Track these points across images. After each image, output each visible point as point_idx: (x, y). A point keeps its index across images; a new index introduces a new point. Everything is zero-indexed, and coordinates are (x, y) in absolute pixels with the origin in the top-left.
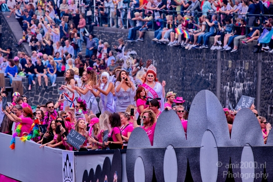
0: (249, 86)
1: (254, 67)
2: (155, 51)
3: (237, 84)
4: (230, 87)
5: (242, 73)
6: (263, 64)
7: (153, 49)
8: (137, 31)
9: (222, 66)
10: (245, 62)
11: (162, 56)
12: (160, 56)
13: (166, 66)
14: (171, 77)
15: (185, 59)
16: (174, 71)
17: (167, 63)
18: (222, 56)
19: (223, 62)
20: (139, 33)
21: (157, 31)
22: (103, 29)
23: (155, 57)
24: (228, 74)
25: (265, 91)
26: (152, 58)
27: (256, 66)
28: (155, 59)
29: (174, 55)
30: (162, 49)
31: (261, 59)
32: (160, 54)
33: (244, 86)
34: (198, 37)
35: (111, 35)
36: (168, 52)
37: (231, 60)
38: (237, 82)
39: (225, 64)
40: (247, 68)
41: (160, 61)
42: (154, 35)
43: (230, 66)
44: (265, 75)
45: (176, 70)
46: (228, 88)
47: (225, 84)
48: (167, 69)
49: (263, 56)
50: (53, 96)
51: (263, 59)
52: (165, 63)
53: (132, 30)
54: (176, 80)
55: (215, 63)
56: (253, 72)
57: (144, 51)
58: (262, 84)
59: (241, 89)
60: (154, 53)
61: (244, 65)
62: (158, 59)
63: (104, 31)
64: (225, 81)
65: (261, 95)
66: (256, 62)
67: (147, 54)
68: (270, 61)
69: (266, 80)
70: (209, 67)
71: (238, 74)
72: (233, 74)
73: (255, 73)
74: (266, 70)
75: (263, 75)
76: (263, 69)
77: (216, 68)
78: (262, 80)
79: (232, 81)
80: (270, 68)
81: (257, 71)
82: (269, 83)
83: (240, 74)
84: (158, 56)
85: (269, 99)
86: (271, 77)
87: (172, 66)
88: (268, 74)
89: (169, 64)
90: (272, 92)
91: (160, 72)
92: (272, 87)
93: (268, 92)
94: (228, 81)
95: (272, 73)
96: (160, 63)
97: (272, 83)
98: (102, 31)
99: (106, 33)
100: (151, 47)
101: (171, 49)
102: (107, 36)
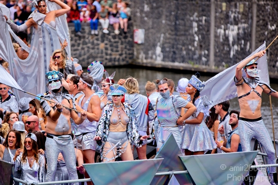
0: (244, 29)
1: (249, 9)
3: (231, 27)
4: (225, 30)
5: (236, 15)
6: (258, 5)
9: (216, 9)
10: (239, 4)
11: (154, 1)
13: (158, 12)
14: (164, 22)
15: (178, 3)
16: (166, 16)
17: (160, 7)
19: (217, 5)
23: (147, 2)
24: (222, 16)
25: (260, 33)
26: (144, 2)
27: (250, 7)
28: (147, 4)
31: (256, 0)
33: (239, 29)
37: (225, 2)
38: (231, 24)
39: (219, 7)
40: (241, 10)
41: (153, 6)
43: (224, 9)
44: (261, 17)
45: (168, 14)
46: (222, 31)
47: (219, 27)
52: (157, 8)
54: (168, 25)
55: (209, 6)
56: (248, 14)
58: (258, 26)
59: (235, 32)
61: (238, 7)
62: (150, 3)
64: (219, 24)
65: (256, 37)
66: (250, 3)
68: (265, 2)
69: (261, 22)
70: (203, 10)
71: (232, 16)
72: (227, 17)
73: (250, 15)
74: (261, 12)
75: (258, 16)
76: (258, 11)
77: (209, 11)
78: (258, 22)
79: (226, 24)
80: (265, 9)
81: (252, 13)
82: (264, 25)
83: (234, 17)
86: (266, 18)
87: (164, 10)
88: (263, 16)
89: (161, 9)
90: (268, 34)
91: (152, 17)
92: (267, 29)
93: (263, 34)
94: (223, 24)
95: (267, 15)
96: (152, 8)
97: (267, 24)
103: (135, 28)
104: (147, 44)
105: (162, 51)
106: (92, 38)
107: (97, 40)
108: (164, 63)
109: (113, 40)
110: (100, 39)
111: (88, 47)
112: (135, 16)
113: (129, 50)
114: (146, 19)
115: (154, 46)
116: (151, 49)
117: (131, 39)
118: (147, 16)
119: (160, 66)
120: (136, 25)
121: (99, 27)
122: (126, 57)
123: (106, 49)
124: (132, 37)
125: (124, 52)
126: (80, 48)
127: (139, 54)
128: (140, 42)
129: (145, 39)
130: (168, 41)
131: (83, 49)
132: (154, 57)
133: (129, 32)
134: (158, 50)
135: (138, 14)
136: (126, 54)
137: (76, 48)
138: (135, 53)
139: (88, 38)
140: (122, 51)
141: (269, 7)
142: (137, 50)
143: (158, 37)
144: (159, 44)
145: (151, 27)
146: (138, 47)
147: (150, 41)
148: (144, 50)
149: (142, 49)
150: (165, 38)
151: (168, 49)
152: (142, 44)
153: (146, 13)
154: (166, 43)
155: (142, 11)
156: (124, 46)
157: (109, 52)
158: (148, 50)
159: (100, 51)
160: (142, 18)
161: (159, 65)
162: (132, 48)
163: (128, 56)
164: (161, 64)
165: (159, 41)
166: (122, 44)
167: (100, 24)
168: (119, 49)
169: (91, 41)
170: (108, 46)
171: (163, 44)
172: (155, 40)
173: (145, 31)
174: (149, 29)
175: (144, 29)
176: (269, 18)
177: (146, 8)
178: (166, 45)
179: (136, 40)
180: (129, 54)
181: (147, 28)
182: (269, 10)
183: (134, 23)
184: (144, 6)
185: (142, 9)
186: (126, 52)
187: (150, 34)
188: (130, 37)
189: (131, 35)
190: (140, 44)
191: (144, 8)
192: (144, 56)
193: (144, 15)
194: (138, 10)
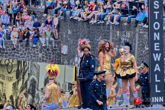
1: (134, 36)
2: (70, 24)
4: (118, 48)
5: (125, 39)
6: (139, 34)
7: (69, 23)
8: (58, 11)
9: (113, 35)
10: (128, 32)
11: (74, 28)
12: (73, 28)
13: (77, 34)
15: (90, 30)
16: (82, 37)
17: (78, 32)
18: (113, 28)
19: (113, 33)
20: (59, 12)
22: (36, 9)
23: (70, 28)
24: (117, 40)
25: (140, 51)
26: (68, 28)
27: (134, 35)
28: (70, 30)
29: (82, 27)
30: (74, 23)
31: (138, 31)
32: (73, 26)
34: (98, 16)
36: (79, 25)
37: (119, 31)
38: (122, 45)
39: (115, 34)
40: (129, 36)
41: (73, 31)
42: (69, 14)
43: (118, 35)
44: (141, 41)
46: (117, 49)
47: (115, 47)
48: (78, 36)
49: (139, 29)
50: (2, 52)
51: (139, 31)
52: (76, 32)
53: (55, 10)
55: (109, 33)
56: (133, 39)
57: (63, 24)
58: (139, 47)
60: (69, 26)
61: (127, 35)
62: (72, 29)
63: (37, 10)
64: (115, 45)
65: (138, 54)
66: (134, 33)
67: (64, 26)
68: (143, 32)
69: (141, 44)
70: (105, 35)
71: (123, 40)
72: (120, 40)
73: (134, 40)
74: (141, 38)
75: (139, 41)
76: (139, 37)
77: (109, 36)
78: (139, 44)
79: (119, 45)
80: (143, 36)
81: (135, 38)
82: (142, 47)
83: (124, 40)
84: (72, 28)
85: (142, 56)
86: (144, 42)
87: (81, 34)
88: (142, 41)
89: (79, 33)
90: (145, 52)
91: (73, 38)
92: (145, 49)
93: (142, 52)
94: (117, 45)
95: (144, 40)
96: (73, 32)
97: (144, 46)
98: (35, 10)
99: (38, 12)
100: (67, 21)
101: (80, 23)
102: (39, 13)
103: (62, 45)
104: (69, 55)
106: (34, 50)
107: (37, 51)
109: (47, 52)
110: (39, 51)
111: (31, 56)
113: (57, 58)
114: (69, 39)
115: (74, 57)
116: (72, 59)
117: (59, 52)
118: (70, 38)
120: (63, 43)
121: (38, 43)
123: (43, 57)
124: (60, 50)
125: (54, 60)
126: (26, 56)
127: (64, 61)
128: (65, 53)
129: (68, 52)
131: (28, 57)
132: (74, 63)
134: (76, 59)
135: (64, 36)
137: (23, 56)
138: (62, 61)
139: (31, 50)
140: (53, 59)
141: (146, 35)
142: (63, 58)
143: (76, 51)
144: (77, 55)
145: (72, 44)
147: (71, 53)
148: (67, 59)
149: (66, 58)
153: (69, 35)
155: (67, 34)
156: (54, 56)
157: (45, 59)
158: (70, 59)
159: (39, 58)
160: (66, 38)
162: (60, 57)
166: (53, 54)
168: (51, 57)
169: (33, 52)
170: (44, 55)
172: (74, 53)
173: (68, 47)
174: (71, 45)
176: (145, 42)
177: (70, 32)
179: (62, 52)
180: (58, 61)
181: (69, 44)
182: (146, 37)
183: (61, 41)
184: (68, 31)
185: (67, 32)
186: (55, 60)
187: (71, 49)
188: (59, 50)
189: (59, 49)
190: (65, 55)
191: (68, 32)
192: (67, 62)
193: (68, 37)
194: (64, 33)
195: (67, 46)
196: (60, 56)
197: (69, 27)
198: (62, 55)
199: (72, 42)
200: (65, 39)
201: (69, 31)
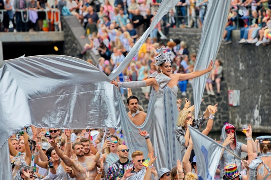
2: (242, 52)
7: (239, 51)
11: (249, 58)
12: (247, 58)
13: (255, 70)
14: (261, 81)
16: (264, 74)
17: (256, 65)
21: (243, 29)
22: (181, 31)
23: (242, 60)
26: (239, 60)
28: (242, 62)
29: (264, 56)
30: (249, 49)
32: (248, 56)
35: (190, 36)
36: (257, 52)
41: (248, 63)
42: (239, 34)
45: (266, 73)
48: (256, 72)
52: (254, 66)
54: (267, 84)
57: (229, 53)
60: (241, 55)
62: (246, 61)
63: (182, 33)
67: (232, 57)
84: (245, 58)
87: (262, 68)
89: (258, 67)
91: (248, 76)
96: (248, 66)
98: (179, 33)
99: (183, 35)
100: (237, 48)
101: (260, 50)
102: (185, 37)
103: (229, 89)
104: (243, 107)
105: (260, 114)
108: (262, 127)
112: (229, 75)
113: (223, 113)
114: (241, 78)
115: (252, 109)
116: (249, 112)
117: (225, 102)
118: (242, 76)
119: (259, 131)
120: (231, 86)
121: (188, 89)
122: (220, 122)
124: (227, 99)
127: (235, 117)
128: (235, 104)
129: (241, 101)
130: (266, 103)
132: (252, 120)
133: (222, 94)
134: (256, 113)
135: (233, 74)
136: (220, 117)
138: (230, 117)
142: (233, 113)
143: (255, 99)
144: (257, 106)
145: (247, 87)
146: (233, 111)
147: (247, 103)
148: (240, 113)
149: (238, 113)
150: (264, 99)
151: (267, 112)
152: (237, 106)
153: (241, 71)
154: (265, 105)
155: (236, 70)
158: (245, 114)
160: (236, 77)
161: (257, 129)
162: (227, 112)
163: (222, 121)
164: (260, 129)
165: (257, 103)
167: (190, 86)
171: (261, 107)
172: (252, 102)
173: (241, 92)
174: (245, 89)
175: (239, 89)
177: (241, 67)
178: (264, 107)
179: (231, 102)
180: (224, 118)
181: (242, 88)
183: (228, 84)
184: (239, 65)
185: (237, 67)
186: (220, 116)
187: (247, 96)
188: (224, 100)
189: (225, 97)
190: (235, 107)
191: (239, 67)
192: (240, 120)
193: (239, 74)
194: (232, 69)
195: (239, 91)
196: (227, 110)
197: (241, 57)
198: (230, 108)
199: (247, 83)
200: (234, 78)
201: (241, 65)
